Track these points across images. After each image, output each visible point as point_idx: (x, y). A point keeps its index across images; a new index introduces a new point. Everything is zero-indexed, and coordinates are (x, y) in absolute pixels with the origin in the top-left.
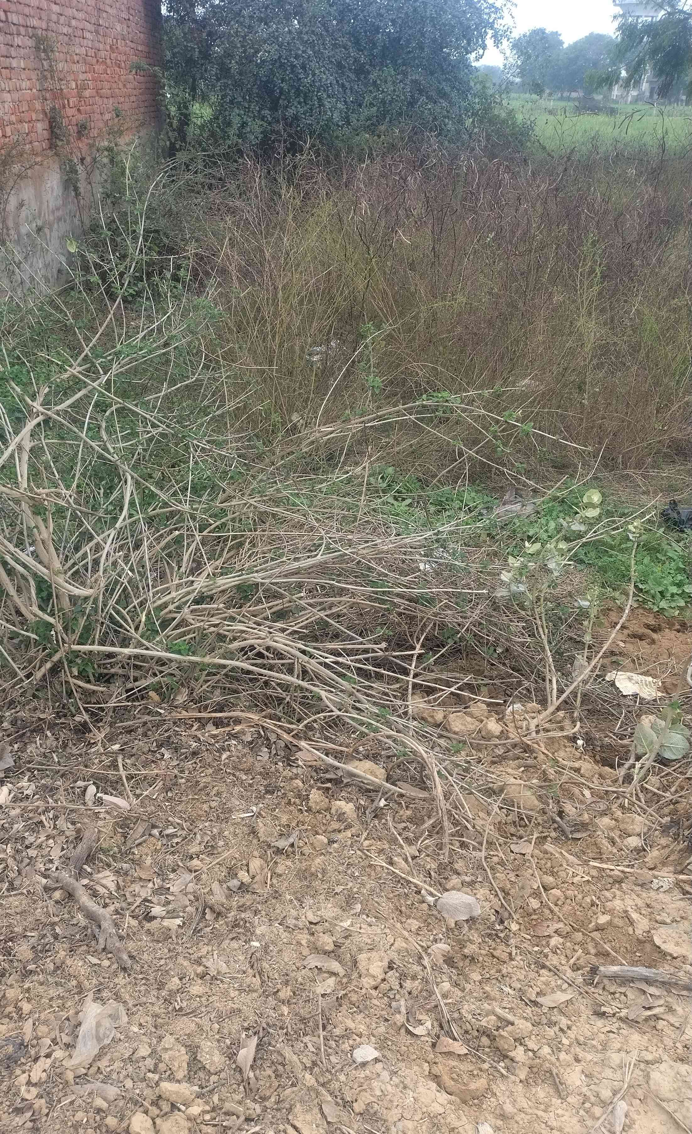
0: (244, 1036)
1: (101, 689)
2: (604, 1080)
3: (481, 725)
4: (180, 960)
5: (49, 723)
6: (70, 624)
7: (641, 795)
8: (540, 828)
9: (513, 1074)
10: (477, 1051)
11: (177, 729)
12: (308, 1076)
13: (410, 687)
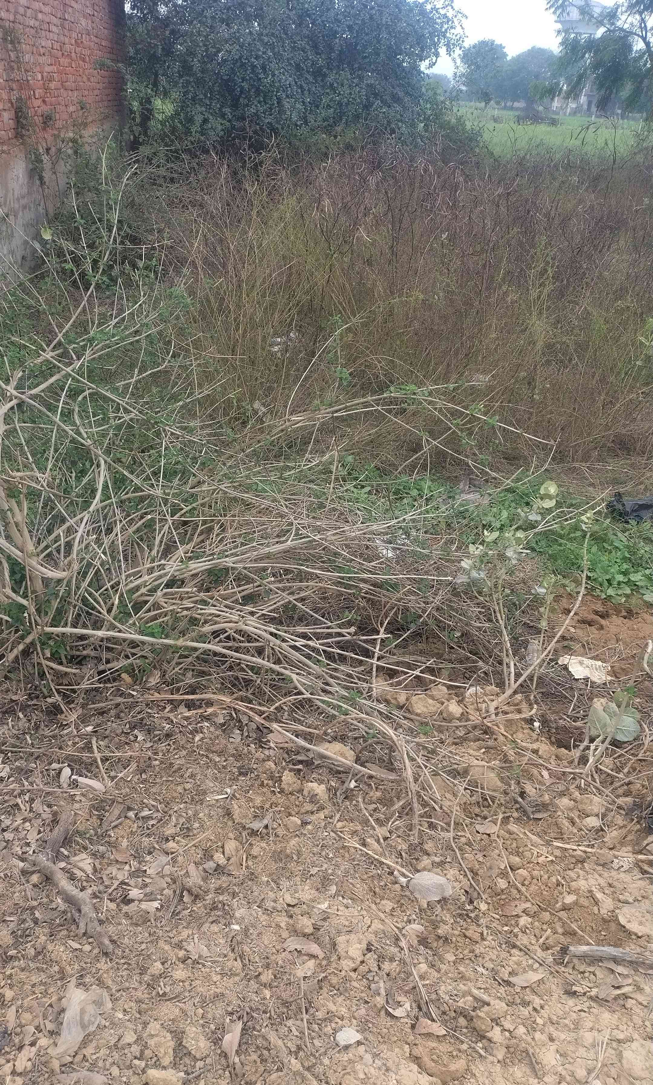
0: (228, 1021)
1: (74, 671)
2: (578, 1059)
3: (443, 707)
4: (161, 944)
5: (22, 704)
6: (43, 606)
7: (596, 776)
8: (503, 808)
9: (490, 1054)
10: (455, 1031)
11: (149, 711)
12: (293, 1061)
13: (374, 669)
